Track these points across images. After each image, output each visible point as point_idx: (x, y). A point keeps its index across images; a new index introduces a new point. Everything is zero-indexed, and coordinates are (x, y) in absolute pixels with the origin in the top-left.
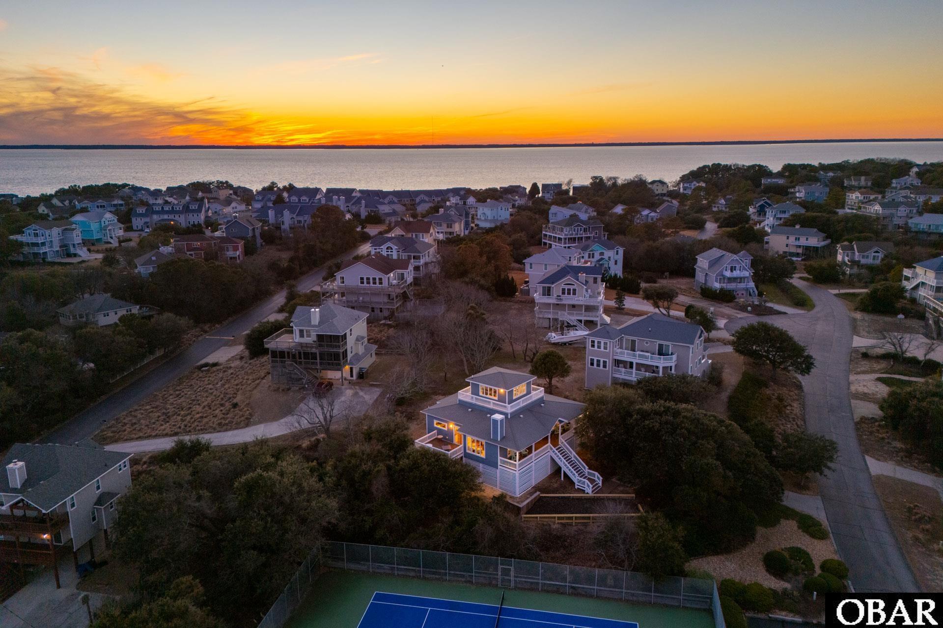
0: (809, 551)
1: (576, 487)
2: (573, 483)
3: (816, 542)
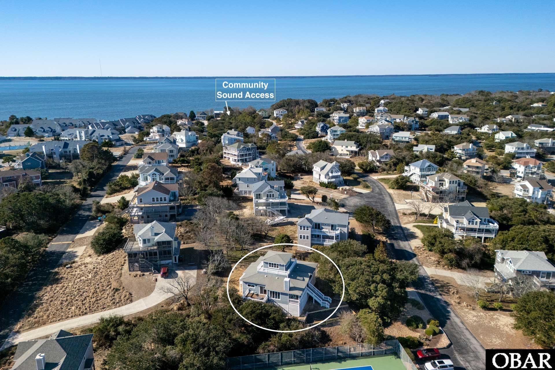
0: (420, 316)
1: (321, 306)
2: (319, 304)
3: (421, 311)
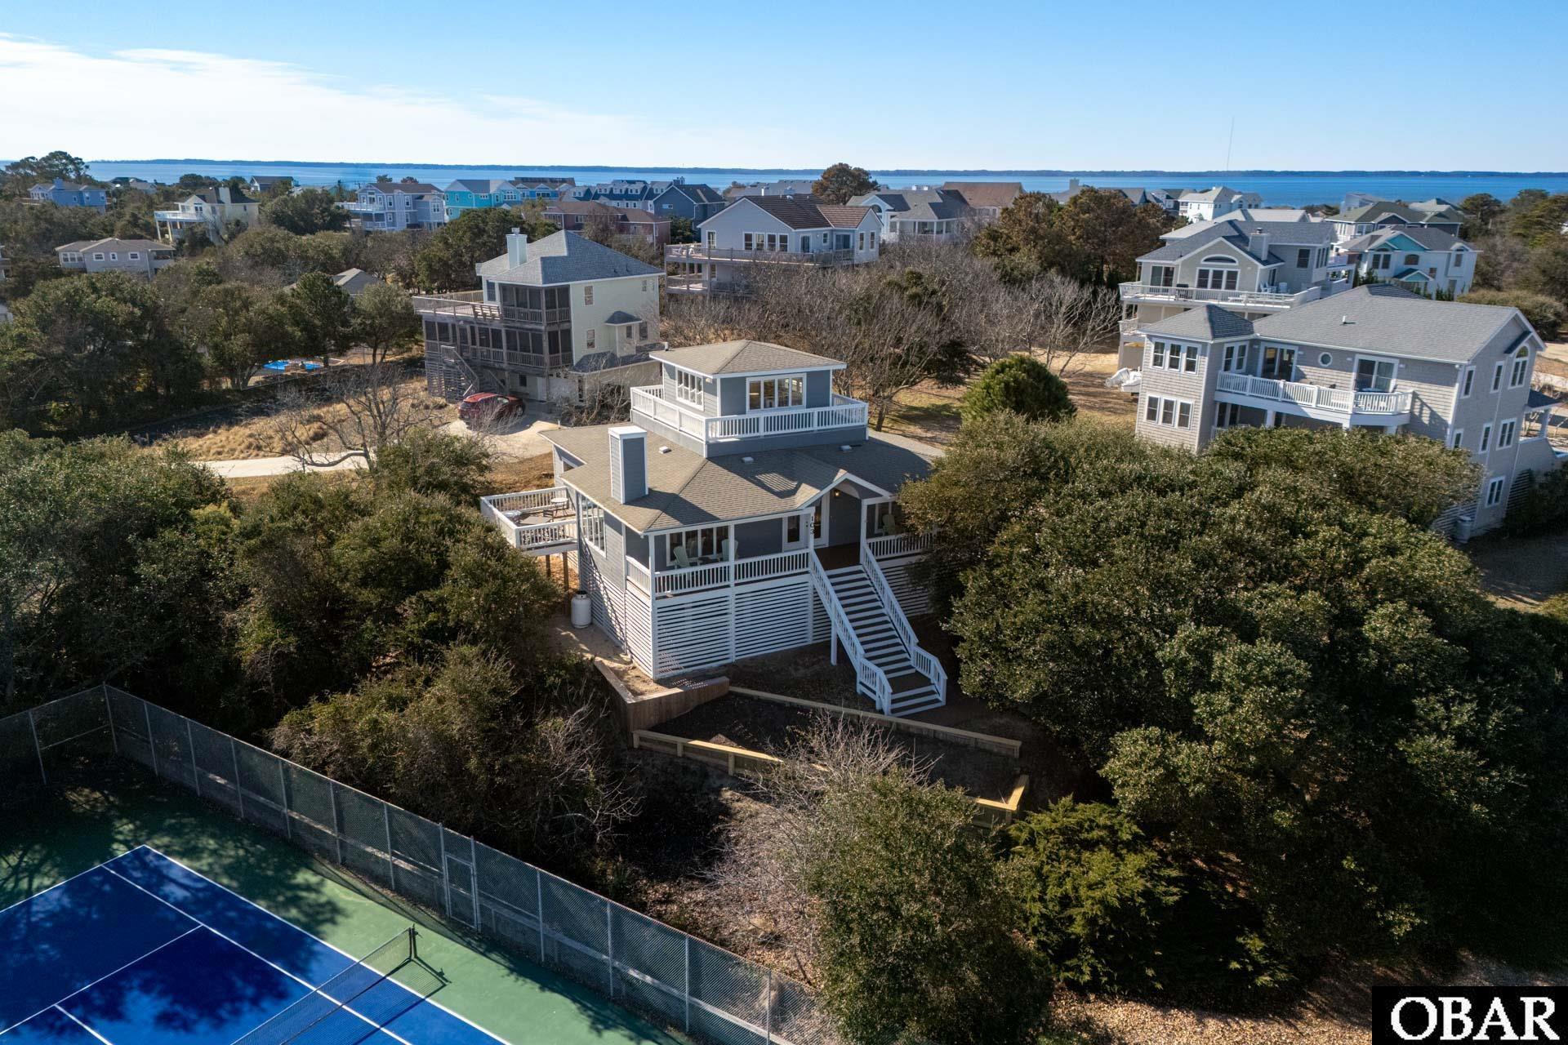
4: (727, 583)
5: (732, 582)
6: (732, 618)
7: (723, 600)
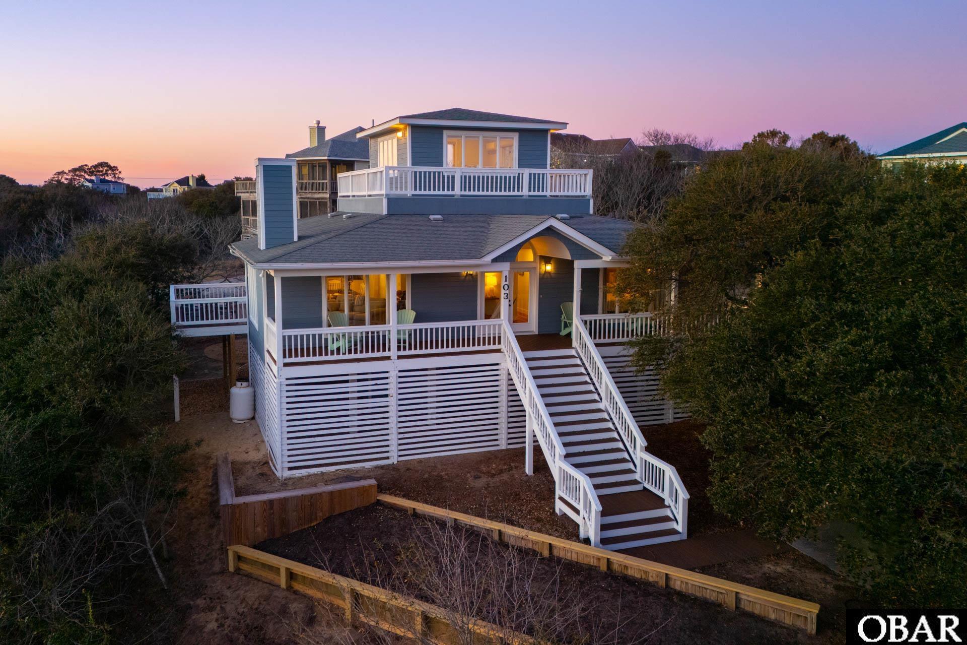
4: (386, 354)
5: (393, 353)
6: (393, 402)
7: (382, 376)
